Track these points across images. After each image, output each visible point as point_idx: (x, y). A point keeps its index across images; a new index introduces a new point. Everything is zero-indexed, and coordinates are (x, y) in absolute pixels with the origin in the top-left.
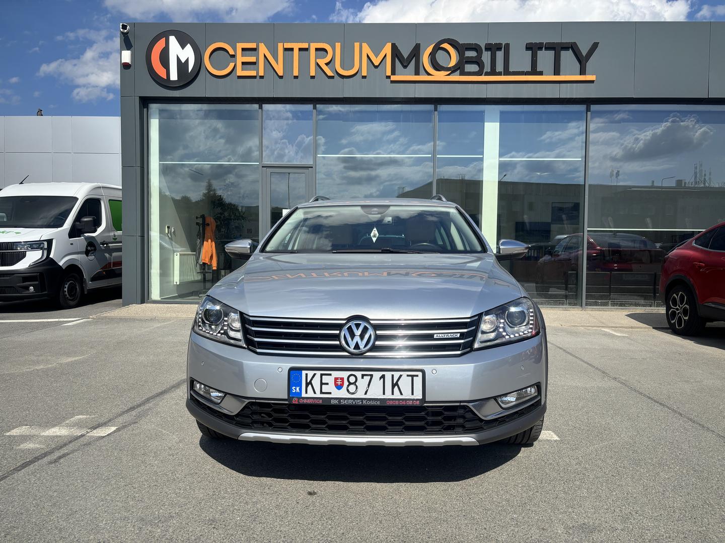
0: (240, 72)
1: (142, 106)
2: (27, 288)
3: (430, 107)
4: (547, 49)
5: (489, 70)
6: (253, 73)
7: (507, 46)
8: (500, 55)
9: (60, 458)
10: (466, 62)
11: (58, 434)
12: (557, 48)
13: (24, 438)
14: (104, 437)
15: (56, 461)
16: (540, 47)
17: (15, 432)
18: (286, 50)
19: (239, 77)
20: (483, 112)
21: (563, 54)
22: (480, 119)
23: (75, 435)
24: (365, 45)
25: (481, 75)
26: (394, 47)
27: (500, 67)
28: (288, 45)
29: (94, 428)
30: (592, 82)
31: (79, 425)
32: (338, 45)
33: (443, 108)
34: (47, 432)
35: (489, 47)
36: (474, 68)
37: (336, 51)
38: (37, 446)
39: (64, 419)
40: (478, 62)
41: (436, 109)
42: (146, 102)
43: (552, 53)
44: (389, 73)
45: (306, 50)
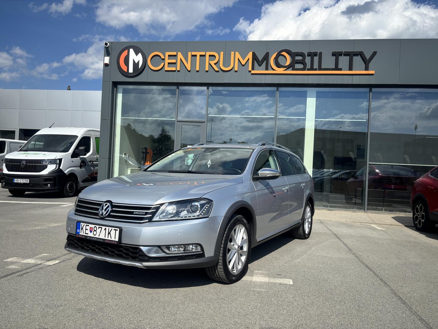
0: (166, 68)
1: (113, 86)
2: (47, 185)
3: (274, 89)
4: (345, 55)
5: (309, 67)
6: (174, 69)
7: (321, 53)
8: (316, 59)
9: (24, 274)
10: (296, 62)
11: (29, 262)
12: (351, 55)
13: (12, 263)
14: (51, 265)
15: (21, 275)
16: (340, 54)
17: (9, 260)
18: (193, 56)
19: (166, 71)
20: (306, 92)
21: (355, 58)
22: (304, 96)
23: (37, 263)
24: (237, 53)
25: (305, 70)
26: (254, 54)
27: (316, 66)
28: (194, 53)
29: (48, 261)
30: (373, 75)
31: (42, 259)
32: (222, 53)
33: (282, 89)
34: (25, 261)
35: (310, 54)
36: (301, 66)
37: (220, 57)
38: (16, 267)
39: (37, 255)
40: (302, 63)
41: (278, 90)
42: (115, 84)
43: (348, 58)
44: (250, 69)
45: (204, 56)
